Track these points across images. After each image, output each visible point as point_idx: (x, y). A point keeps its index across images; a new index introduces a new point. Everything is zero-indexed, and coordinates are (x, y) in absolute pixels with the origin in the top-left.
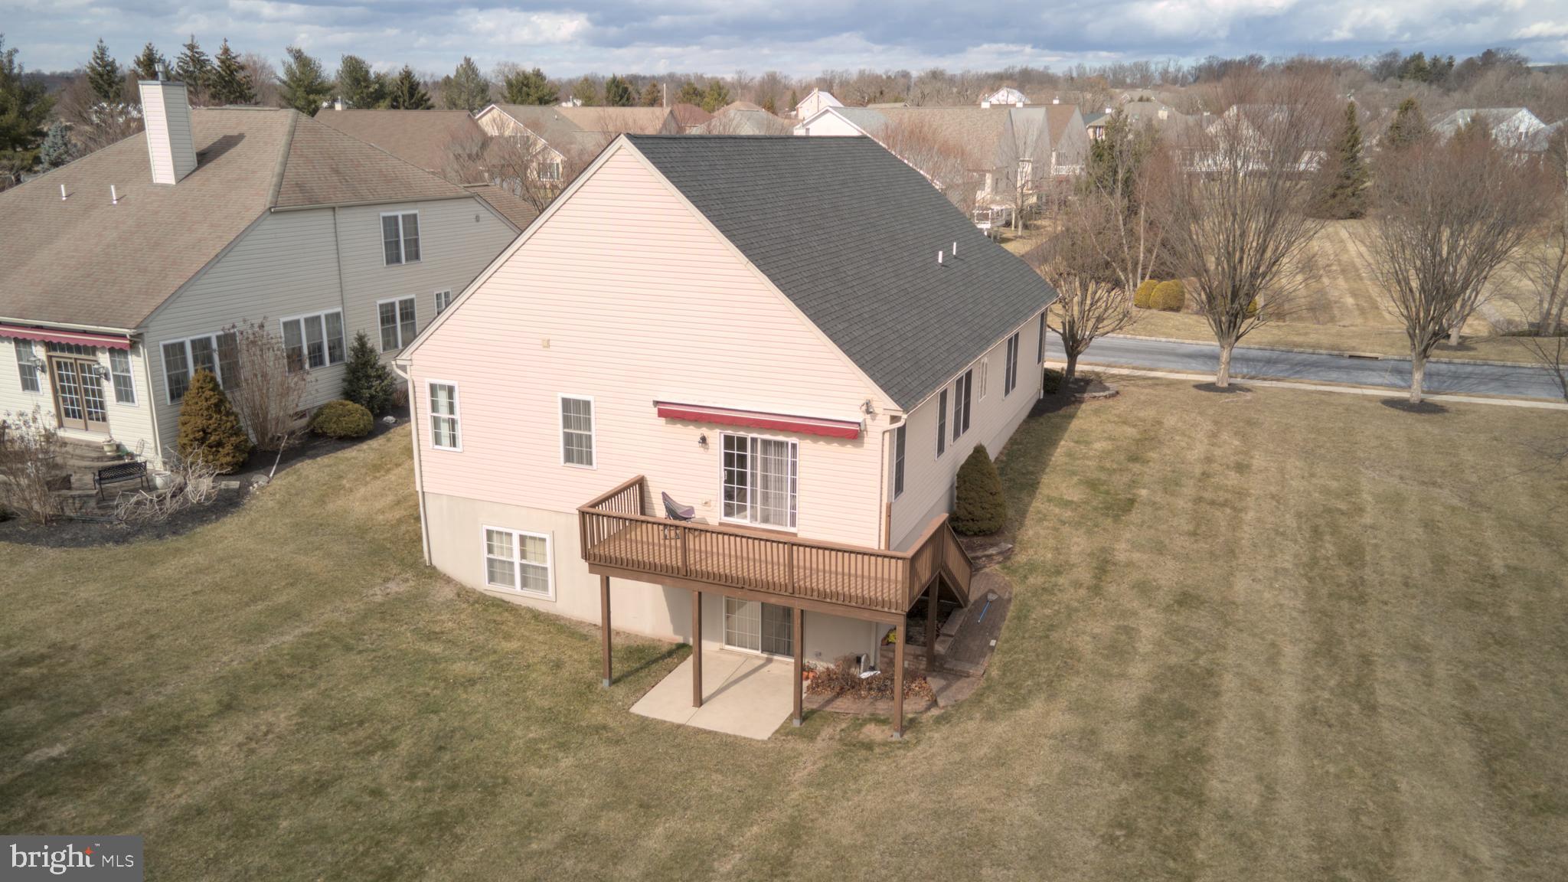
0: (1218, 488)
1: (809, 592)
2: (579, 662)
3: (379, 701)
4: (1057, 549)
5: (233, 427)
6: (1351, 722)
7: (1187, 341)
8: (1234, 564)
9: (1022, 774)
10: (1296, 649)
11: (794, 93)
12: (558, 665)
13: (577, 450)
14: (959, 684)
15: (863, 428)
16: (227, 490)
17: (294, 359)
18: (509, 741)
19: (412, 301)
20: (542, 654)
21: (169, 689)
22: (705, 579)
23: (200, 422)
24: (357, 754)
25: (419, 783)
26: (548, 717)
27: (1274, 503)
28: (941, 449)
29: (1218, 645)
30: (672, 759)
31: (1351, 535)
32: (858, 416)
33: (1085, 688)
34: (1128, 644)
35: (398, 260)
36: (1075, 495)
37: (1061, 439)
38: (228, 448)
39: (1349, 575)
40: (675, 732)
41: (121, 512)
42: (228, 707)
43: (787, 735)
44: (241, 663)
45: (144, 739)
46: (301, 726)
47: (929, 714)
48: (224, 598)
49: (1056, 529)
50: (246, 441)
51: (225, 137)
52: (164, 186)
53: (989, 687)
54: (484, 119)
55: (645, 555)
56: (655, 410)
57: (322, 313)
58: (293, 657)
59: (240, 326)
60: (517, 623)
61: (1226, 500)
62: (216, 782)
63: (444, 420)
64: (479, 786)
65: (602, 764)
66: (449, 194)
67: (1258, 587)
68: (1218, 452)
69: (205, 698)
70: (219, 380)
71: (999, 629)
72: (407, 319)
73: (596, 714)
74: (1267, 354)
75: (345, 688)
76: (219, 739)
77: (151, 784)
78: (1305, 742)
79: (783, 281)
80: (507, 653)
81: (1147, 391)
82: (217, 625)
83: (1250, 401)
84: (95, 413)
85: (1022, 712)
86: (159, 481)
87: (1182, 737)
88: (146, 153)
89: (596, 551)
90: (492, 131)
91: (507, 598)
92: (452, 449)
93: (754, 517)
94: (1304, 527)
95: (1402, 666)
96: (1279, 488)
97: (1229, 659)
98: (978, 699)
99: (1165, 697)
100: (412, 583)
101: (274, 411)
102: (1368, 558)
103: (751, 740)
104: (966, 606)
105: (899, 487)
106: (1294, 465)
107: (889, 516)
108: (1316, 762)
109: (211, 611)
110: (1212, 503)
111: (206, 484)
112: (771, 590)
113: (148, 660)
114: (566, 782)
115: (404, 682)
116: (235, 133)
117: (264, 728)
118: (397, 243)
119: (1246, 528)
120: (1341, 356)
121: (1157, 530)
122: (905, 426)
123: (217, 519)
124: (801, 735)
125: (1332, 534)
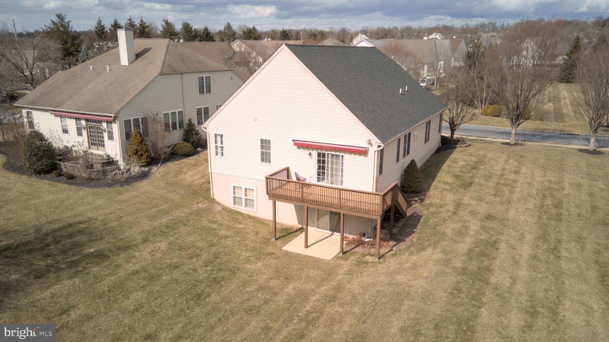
0: (506, 179)
1: (346, 207)
2: (265, 232)
3: (195, 242)
4: (441, 199)
5: (146, 149)
6: (549, 261)
7: (500, 128)
8: (510, 206)
9: (422, 272)
10: (531, 236)
11: (352, 36)
12: (257, 233)
13: (265, 157)
14: (402, 243)
15: (367, 149)
16: (144, 171)
17: (167, 126)
18: (240, 257)
19: (208, 107)
20: (252, 229)
21: (127, 234)
22: (309, 202)
23: (135, 147)
24: (188, 258)
25: (209, 268)
26: (254, 249)
27: (528, 185)
28: (398, 160)
29: (500, 233)
30: (296, 264)
31: (558, 197)
32: (366, 145)
33: (448, 245)
34: (465, 231)
35: (203, 93)
36: (450, 181)
37: (446, 161)
38: (144, 157)
39: (556, 212)
40: (298, 257)
41: (110, 177)
42: (145, 241)
43: (338, 258)
44: (149, 227)
45: (119, 249)
46: (169, 248)
47: (389, 253)
48: (143, 206)
49: (441, 192)
50: (150, 154)
51: (145, 49)
52: (124, 66)
53: (412, 245)
54: (234, 45)
55: (288, 194)
56: (293, 143)
57: (177, 111)
58: (166, 226)
59: (150, 114)
60: (243, 219)
61: (509, 184)
62: (142, 264)
63: (219, 147)
64: (229, 270)
65: (272, 265)
66: (222, 69)
67: (518, 214)
68: (507, 167)
69: (138, 237)
70: (142, 133)
71: (417, 225)
72: (206, 114)
73: (270, 249)
74: (533, 133)
75: (184, 237)
76: (143, 250)
77: (122, 262)
78: (530, 266)
79: (340, 96)
80: (240, 228)
81: (482, 145)
82: (141, 214)
83: (523, 149)
84: (101, 144)
85: (423, 253)
86: (122, 167)
87: (482, 262)
88: (119, 54)
89: (271, 192)
90: (237, 49)
91: (240, 211)
92: (222, 157)
93: (328, 182)
94: (539, 194)
95: (573, 244)
96: (531, 180)
97: (504, 238)
98: (408, 248)
99: (477, 249)
100: (207, 204)
101: (160, 145)
102: (564, 206)
103: (325, 259)
104: (405, 217)
105: (381, 172)
106: (538, 172)
107: (377, 182)
108: (533, 273)
109: (139, 210)
110: (503, 184)
111: (137, 169)
112: (333, 206)
113: (120, 224)
114: (259, 270)
115: (204, 236)
116: (148, 47)
117: (157, 248)
118: (203, 86)
119: (516, 193)
120: (564, 134)
121: (481, 193)
122: (383, 149)
123: (141, 180)
124: (342, 258)
125: (551, 197)
